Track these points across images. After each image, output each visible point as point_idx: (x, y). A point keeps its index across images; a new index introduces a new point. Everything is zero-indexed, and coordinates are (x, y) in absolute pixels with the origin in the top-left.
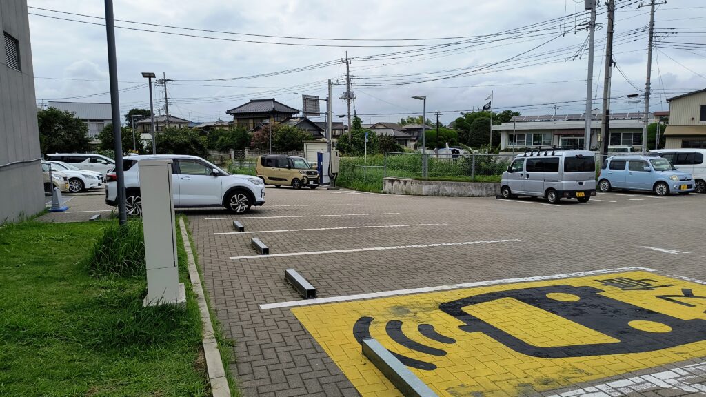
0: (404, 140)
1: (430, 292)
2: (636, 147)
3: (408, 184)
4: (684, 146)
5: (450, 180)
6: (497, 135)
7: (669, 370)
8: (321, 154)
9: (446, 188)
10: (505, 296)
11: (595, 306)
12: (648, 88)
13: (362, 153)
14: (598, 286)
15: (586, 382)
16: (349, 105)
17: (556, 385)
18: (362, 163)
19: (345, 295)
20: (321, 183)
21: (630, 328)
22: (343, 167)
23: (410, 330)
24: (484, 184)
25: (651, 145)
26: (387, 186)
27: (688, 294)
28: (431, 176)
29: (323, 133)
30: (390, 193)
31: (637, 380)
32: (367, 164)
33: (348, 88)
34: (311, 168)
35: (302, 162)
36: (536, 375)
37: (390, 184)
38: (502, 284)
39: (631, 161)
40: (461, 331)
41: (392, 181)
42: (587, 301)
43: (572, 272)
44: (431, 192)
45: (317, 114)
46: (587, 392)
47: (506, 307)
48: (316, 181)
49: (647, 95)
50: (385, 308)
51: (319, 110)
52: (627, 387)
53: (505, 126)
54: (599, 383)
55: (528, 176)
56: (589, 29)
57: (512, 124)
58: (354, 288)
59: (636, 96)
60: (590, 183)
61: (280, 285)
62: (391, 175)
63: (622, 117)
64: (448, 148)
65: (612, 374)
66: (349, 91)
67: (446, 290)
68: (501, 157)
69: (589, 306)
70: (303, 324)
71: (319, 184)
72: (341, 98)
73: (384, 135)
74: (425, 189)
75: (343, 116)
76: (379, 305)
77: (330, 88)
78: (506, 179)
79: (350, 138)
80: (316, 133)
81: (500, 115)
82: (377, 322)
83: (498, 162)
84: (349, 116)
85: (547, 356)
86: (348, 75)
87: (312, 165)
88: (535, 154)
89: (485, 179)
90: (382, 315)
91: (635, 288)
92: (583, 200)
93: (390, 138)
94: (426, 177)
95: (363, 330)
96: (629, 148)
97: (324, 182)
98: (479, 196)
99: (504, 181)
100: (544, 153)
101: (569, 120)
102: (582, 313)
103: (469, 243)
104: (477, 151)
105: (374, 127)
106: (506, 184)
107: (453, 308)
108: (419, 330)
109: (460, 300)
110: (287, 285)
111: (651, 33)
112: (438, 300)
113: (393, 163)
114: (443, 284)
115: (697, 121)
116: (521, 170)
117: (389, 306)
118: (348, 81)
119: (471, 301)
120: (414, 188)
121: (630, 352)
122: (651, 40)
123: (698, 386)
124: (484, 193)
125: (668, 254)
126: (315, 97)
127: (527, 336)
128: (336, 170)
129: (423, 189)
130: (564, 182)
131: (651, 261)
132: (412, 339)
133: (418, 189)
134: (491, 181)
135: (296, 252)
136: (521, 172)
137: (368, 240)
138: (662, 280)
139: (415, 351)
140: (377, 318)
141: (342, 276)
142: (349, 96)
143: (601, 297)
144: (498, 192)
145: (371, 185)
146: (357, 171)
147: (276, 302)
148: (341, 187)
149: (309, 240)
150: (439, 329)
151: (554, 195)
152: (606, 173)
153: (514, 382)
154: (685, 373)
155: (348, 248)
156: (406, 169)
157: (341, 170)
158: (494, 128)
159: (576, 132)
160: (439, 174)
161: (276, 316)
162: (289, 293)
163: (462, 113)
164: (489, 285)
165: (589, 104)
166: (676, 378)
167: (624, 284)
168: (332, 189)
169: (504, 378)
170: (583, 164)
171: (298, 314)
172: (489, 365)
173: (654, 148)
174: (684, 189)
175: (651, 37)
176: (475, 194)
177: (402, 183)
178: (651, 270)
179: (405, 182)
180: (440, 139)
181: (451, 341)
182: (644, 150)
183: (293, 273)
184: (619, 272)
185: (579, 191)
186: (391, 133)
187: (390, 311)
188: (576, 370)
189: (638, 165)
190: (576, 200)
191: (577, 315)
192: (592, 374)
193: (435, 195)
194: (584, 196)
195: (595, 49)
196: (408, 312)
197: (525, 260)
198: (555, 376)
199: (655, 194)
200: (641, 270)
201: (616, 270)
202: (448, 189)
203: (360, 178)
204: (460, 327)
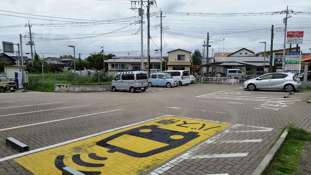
0: (63, 66)
1: (90, 138)
2: (159, 70)
3: (68, 87)
4: (174, 69)
5: (89, 85)
6: (107, 64)
7: (186, 152)
8: (17, 73)
9: (87, 88)
10: (124, 134)
11: (158, 133)
12: (161, 48)
13: (40, 72)
14: (156, 124)
15: (162, 163)
16: (31, 48)
17: (152, 168)
18: (41, 77)
19: (45, 146)
20: (18, 89)
21: (171, 139)
22: (30, 80)
23: (85, 158)
24: (104, 86)
25: (163, 69)
26: (57, 89)
27: (185, 123)
28: (79, 83)
29: (16, 62)
30: (59, 92)
31: (178, 158)
32: (44, 78)
33: (31, 39)
34: (11, 81)
35: (5, 78)
36: (143, 165)
37: (59, 87)
38: (121, 129)
39: (159, 75)
40: (109, 153)
41: (60, 86)
42: (154, 131)
43: (146, 120)
44: (80, 90)
45: (13, 52)
46: (163, 168)
47: (125, 139)
48: (14, 87)
49: (161, 50)
50: (69, 149)
51: (13, 50)
52: (175, 162)
53: (110, 60)
54: (166, 163)
55: (122, 82)
56: (140, 23)
57: (113, 60)
58: (50, 142)
59: (158, 50)
60: (145, 84)
61: (4, 147)
62: (58, 83)
63: (153, 58)
64: (85, 70)
65: (169, 158)
66: (31, 41)
67: (98, 135)
68: (109, 74)
69: (155, 133)
70: (24, 166)
71: (17, 89)
72: (27, 44)
73: (52, 63)
74: (77, 89)
75: (28, 53)
76: (66, 148)
77: (21, 39)
78: (114, 83)
79: (33, 65)
80: (12, 62)
81: (107, 56)
82: (67, 157)
83: (109, 76)
84: (32, 54)
85: (146, 156)
86: (30, 33)
87: (11, 79)
88: (125, 73)
89: (104, 83)
90: (69, 153)
91: (169, 123)
92: (144, 91)
93: (55, 65)
94: (77, 84)
95: (60, 163)
96: (156, 70)
97: (19, 88)
98: (102, 91)
99: (113, 84)
100: (128, 72)
101: (134, 59)
102: (153, 136)
103: (103, 112)
104: (99, 71)
105: (46, 59)
106: (114, 85)
107: (103, 143)
108: (89, 157)
109: (105, 139)
110: (8, 147)
111: (161, 27)
112: (95, 141)
113: (58, 77)
114: (96, 133)
115: (177, 60)
116: (120, 79)
117: (71, 148)
118: (31, 36)
119: (110, 138)
120: (71, 89)
121: (173, 148)
122: (161, 30)
123: (196, 156)
124: (104, 89)
125: (176, 109)
126: (11, 43)
127: (136, 150)
128: (26, 81)
129: (76, 89)
130: (136, 84)
131: (171, 112)
132: (87, 162)
133: (73, 89)
134: (107, 84)
135: (10, 127)
136: (120, 80)
137: (52, 116)
138: (177, 119)
139: (89, 167)
140: (66, 155)
141: (41, 137)
142: (31, 44)
143: (158, 128)
144: (111, 89)
145: (48, 88)
146: (39, 82)
147: (3, 157)
148: (30, 90)
149: (17, 120)
150: (98, 154)
151: (133, 89)
152: (150, 80)
153: (136, 170)
154: (191, 152)
155: (42, 122)
156: (66, 80)
157: (29, 81)
158: (105, 61)
159: (137, 64)
160: (82, 82)
161: (5, 165)
162: (11, 151)
163: (90, 54)
164: (116, 130)
165: (142, 53)
166: (189, 155)
167: (165, 122)
168: (25, 92)
169: (131, 170)
170: (143, 77)
171: (19, 161)
172: (124, 165)
173: (165, 70)
174: (176, 85)
175: (161, 29)
176: (100, 90)
177: (65, 87)
178: (172, 116)
179: (67, 86)
180: (81, 66)
181: (105, 159)
182: (161, 71)
183: (11, 139)
184: (162, 118)
185: (142, 87)
186: (56, 62)
187: (72, 150)
188: (157, 159)
189: (161, 77)
190: (141, 91)
191: (152, 137)
192: (163, 160)
193: (82, 92)
194: (144, 89)
195: (143, 31)
196: (82, 149)
197: (128, 117)
198: (150, 164)
199: (167, 87)
200: (169, 116)
201: (161, 117)
202: (88, 89)
203: (42, 85)
204: (108, 151)
